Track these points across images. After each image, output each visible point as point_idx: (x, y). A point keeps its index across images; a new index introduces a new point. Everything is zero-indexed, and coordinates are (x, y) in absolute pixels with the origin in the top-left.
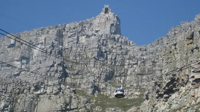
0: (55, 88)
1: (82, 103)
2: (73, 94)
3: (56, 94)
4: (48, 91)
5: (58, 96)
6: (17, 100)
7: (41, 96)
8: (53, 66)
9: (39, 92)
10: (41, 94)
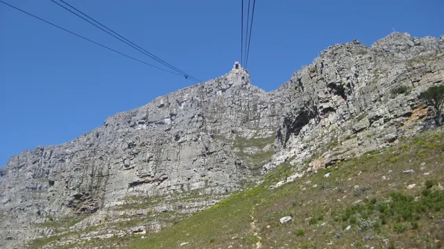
0: (194, 136)
1: (220, 146)
2: (211, 139)
3: (195, 141)
4: (188, 139)
5: (197, 142)
6: (160, 150)
7: (182, 144)
8: (193, 117)
9: (180, 141)
10: (182, 142)
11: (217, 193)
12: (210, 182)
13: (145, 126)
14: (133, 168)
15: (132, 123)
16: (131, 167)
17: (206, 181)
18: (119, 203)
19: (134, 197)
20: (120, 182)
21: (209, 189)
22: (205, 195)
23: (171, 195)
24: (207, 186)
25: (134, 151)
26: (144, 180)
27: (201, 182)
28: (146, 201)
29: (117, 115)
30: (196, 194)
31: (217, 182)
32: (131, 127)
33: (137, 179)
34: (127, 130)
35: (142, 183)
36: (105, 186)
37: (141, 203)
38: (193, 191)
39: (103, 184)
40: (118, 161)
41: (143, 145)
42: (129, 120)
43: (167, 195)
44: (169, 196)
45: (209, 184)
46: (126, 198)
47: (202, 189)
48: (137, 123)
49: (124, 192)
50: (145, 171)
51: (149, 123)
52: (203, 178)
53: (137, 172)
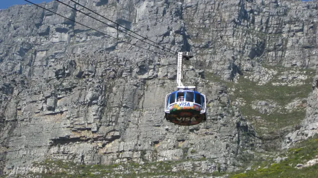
0: (171, 70)
1: (213, 92)
2: (199, 79)
4: (160, 74)
5: (176, 82)
6: (111, 88)
7: (149, 82)
8: (167, 34)
9: (145, 76)
10: (148, 79)
11: (203, 171)
12: (192, 152)
13: (66, 36)
14: (62, 112)
15: (43, 28)
16: (57, 110)
17: (186, 150)
18: (35, 170)
19: (60, 163)
20: (37, 135)
21: (189, 164)
22: (183, 172)
23: (124, 165)
24: (185, 158)
25: (64, 84)
26: (78, 136)
27: (176, 150)
28: (81, 172)
29: (14, 10)
30: (167, 169)
31: (203, 152)
32: (41, 34)
33: (65, 133)
34: (32, 39)
35: (75, 140)
36: (8, 139)
37: (72, 173)
38: (161, 163)
39: (6, 135)
40: (35, 98)
41: (80, 76)
42: (37, 22)
43: (116, 166)
44: (122, 168)
45: (190, 155)
46: (46, 163)
47: (177, 162)
48: (53, 28)
49: (41, 154)
50: (82, 120)
51: (76, 31)
52: (181, 144)
53: (68, 122)
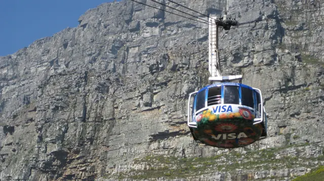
0: (266, 55)
1: (312, 75)
2: (296, 63)
3: (268, 65)
4: (256, 61)
5: (272, 68)
6: (206, 78)
7: (245, 70)
8: (260, 19)
9: (240, 64)
10: (244, 67)
11: (308, 156)
12: (295, 138)
13: (157, 30)
14: (159, 108)
15: (133, 24)
16: (154, 106)
17: (288, 136)
18: (137, 167)
19: (161, 159)
20: (136, 132)
21: (293, 150)
22: (287, 158)
23: (226, 156)
24: (287, 144)
25: (159, 78)
26: (177, 130)
27: (278, 137)
28: (183, 166)
29: (103, 9)
30: (270, 156)
31: (306, 137)
32: (132, 31)
33: (164, 128)
34: (124, 36)
35: (174, 134)
36: (107, 138)
37: (174, 167)
38: (264, 151)
39: (105, 135)
40: (131, 95)
41: (174, 69)
42: (126, 18)
43: (218, 157)
44: (224, 159)
45: (292, 141)
46: (148, 159)
47: (280, 149)
48: (143, 23)
49: (142, 150)
50: (179, 114)
51: (166, 25)
52: (282, 130)
53: (166, 116)
